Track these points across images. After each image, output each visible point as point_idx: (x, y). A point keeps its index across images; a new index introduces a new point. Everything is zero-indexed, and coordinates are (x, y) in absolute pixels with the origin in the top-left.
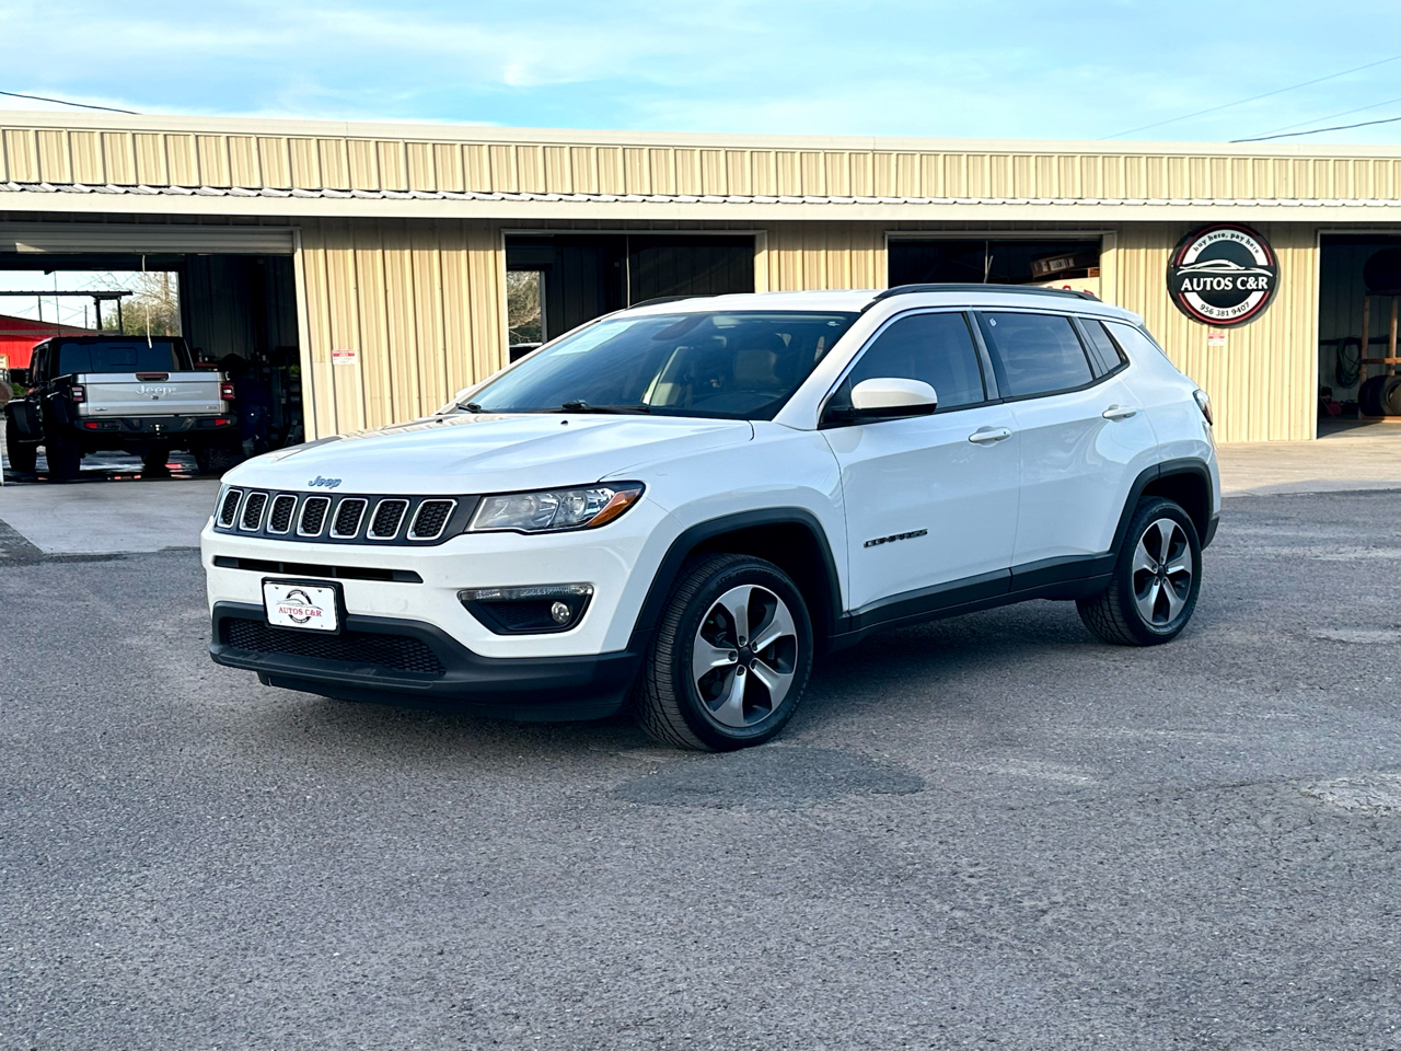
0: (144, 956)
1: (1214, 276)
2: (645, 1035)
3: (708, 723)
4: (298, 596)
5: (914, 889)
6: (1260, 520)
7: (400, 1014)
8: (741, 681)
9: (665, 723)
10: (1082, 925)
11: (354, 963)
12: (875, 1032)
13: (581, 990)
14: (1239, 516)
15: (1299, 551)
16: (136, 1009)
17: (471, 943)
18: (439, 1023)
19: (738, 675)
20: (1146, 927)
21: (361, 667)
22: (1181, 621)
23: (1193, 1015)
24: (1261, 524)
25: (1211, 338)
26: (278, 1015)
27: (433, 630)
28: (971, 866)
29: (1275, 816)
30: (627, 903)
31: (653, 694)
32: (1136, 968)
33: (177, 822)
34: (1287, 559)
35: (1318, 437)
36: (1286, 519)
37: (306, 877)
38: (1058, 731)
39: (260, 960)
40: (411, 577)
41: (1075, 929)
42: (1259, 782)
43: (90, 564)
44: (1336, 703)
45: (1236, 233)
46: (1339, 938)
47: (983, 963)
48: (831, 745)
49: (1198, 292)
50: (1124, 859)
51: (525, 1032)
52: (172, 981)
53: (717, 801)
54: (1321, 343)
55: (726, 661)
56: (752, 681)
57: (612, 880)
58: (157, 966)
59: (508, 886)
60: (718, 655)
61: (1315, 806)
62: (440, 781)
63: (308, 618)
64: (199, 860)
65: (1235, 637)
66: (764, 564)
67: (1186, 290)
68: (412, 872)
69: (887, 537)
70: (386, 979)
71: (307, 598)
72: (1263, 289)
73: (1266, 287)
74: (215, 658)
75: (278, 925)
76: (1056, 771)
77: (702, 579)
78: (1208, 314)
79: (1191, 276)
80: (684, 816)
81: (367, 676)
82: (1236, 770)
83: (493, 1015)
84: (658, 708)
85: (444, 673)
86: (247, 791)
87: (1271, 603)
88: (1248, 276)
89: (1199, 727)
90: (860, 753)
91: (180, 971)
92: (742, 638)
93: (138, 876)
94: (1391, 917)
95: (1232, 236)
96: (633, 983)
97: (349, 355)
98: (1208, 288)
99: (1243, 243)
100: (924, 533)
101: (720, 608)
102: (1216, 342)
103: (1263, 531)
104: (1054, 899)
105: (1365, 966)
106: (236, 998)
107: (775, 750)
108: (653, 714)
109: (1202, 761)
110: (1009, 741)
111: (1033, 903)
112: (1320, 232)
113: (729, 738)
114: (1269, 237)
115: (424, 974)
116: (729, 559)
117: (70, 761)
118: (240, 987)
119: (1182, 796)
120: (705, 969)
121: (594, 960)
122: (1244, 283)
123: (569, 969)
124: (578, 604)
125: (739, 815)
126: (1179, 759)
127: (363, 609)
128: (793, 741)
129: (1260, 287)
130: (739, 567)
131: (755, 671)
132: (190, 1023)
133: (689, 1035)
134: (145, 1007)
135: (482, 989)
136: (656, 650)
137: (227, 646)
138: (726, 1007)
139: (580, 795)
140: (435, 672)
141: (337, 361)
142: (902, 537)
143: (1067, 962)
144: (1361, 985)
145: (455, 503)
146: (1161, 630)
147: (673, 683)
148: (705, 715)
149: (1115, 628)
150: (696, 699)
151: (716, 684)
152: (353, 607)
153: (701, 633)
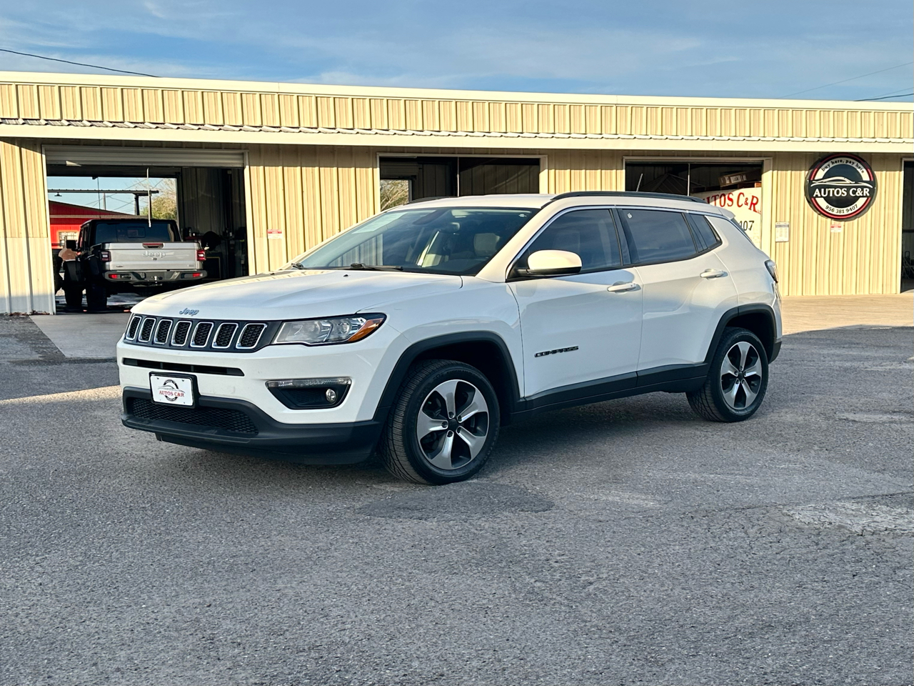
0: (25, 605)
1: (835, 187)
2: (313, 655)
3: (427, 467)
4: (171, 384)
5: (518, 569)
6: (840, 345)
7: (168, 642)
8: (450, 440)
9: (399, 466)
10: (611, 591)
11: (153, 612)
12: (453, 654)
13: (285, 628)
14: (828, 342)
15: (855, 364)
16: (8, 637)
17: (231, 600)
18: (191, 647)
19: (449, 436)
20: (649, 593)
21: (209, 429)
22: (753, 407)
23: (652, 645)
24: (840, 347)
25: (833, 227)
26: (93, 642)
27: (251, 406)
28: (559, 555)
29: (759, 527)
30: (338, 577)
31: (392, 448)
32: (630, 617)
33: (79, 525)
34: (846, 370)
35: (901, 292)
36: (857, 344)
37: (145, 559)
38: (649, 474)
39: (95, 608)
40: (237, 372)
41: (605, 594)
42: (760, 506)
43: (92, 365)
44: (829, 459)
45: (849, 160)
46: (762, 601)
47: (539, 613)
48: (507, 482)
49: (824, 198)
50: (655, 552)
51: (240, 653)
52: (36, 621)
53: (420, 515)
54: (904, 231)
55: (440, 428)
56: (458, 441)
57: (334, 563)
58: (30, 612)
59: (268, 566)
60: (434, 424)
61: (787, 521)
62: (253, 502)
63: (176, 398)
64: (83, 548)
65: (789, 418)
66: (466, 366)
67: (817, 196)
68: (212, 557)
69: (550, 351)
70: (168, 621)
71: (176, 385)
72: (866, 196)
73: (868, 195)
74: (125, 423)
75: (115, 588)
76: (637, 499)
77: (424, 375)
78: (830, 212)
79: (820, 187)
80: (396, 524)
81: (211, 435)
82: (750, 498)
83: (226, 643)
84: (395, 457)
85: (258, 433)
86: (131, 506)
87: (821, 396)
88: (857, 187)
89: (737, 472)
90: (523, 487)
91: (44, 615)
92: (451, 414)
93: (41, 557)
94: (801, 589)
95: (847, 162)
96: (319, 625)
97: (279, 233)
98: (831, 195)
99: (854, 166)
100: (577, 348)
101: (436, 394)
102: (836, 230)
103: (838, 352)
104: (601, 576)
105: (770, 618)
106: (71, 631)
107: (470, 484)
108: (392, 460)
109: (729, 493)
110: (616, 480)
111: (587, 578)
112: (904, 159)
113: (441, 477)
114: (871, 163)
115: (193, 618)
116: (444, 362)
117: (28, 487)
118: (76, 625)
119: (709, 514)
120: (367, 616)
121: (301, 611)
122: (854, 192)
123: (284, 615)
124: (342, 390)
125: (431, 524)
126: (715, 492)
127: (209, 392)
128: (485, 479)
129: (865, 195)
130: (449, 368)
131: (460, 434)
132: (37, 646)
133: (339, 655)
134: (13, 636)
135: (225, 627)
136: (393, 420)
137: (131, 415)
138: (369, 639)
139: (338, 511)
140: (253, 433)
141: (270, 236)
142: (561, 351)
143: (590, 613)
144: (762, 629)
145: (266, 326)
146: (740, 413)
147: (403, 441)
148: (425, 461)
149: (709, 411)
150: (419, 451)
151: (433, 442)
152: (202, 391)
153: (423, 410)
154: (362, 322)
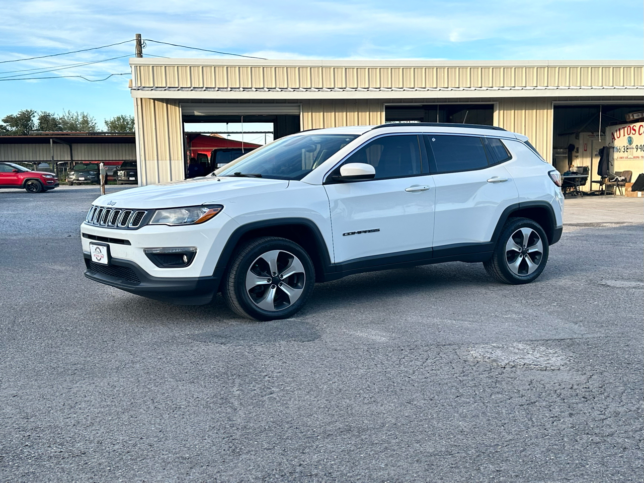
3: (254, 309)
4: (98, 250)
8: (273, 291)
19: (273, 288)
21: (118, 280)
22: (535, 274)
27: (136, 265)
37: (20, 363)
40: (128, 243)
55: (265, 282)
56: (279, 292)
60: (260, 280)
63: (100, 259)
69: (356, 231)
71: (100, 251)
77: (251, 247)
81: (118, 283)
85: (141, 283)
92: (274, 273)
100: (378, 230)
101: (261, 260)
107: (290, 321)
113: (266, 316)
116: (267, 239)
124: (191, 255)
127: (116, 256)
128: (301, 319)
130: (272, 242)
131: (281, 287)
136: (228, 276)
137: (90, 270)
140: (139, 283)
142: (365, 232)
146: (523, 278)
147: (235, 290)
148: (253, 305)
149: (498, 276)
150: (247, 298)
151: (260, 292)
152: (113, 255)
153: (251, 270)
154: (206, 210)
